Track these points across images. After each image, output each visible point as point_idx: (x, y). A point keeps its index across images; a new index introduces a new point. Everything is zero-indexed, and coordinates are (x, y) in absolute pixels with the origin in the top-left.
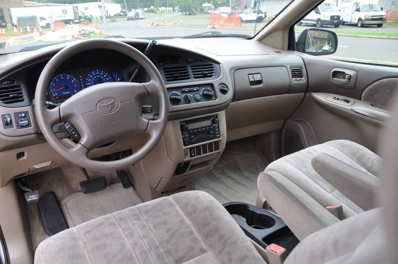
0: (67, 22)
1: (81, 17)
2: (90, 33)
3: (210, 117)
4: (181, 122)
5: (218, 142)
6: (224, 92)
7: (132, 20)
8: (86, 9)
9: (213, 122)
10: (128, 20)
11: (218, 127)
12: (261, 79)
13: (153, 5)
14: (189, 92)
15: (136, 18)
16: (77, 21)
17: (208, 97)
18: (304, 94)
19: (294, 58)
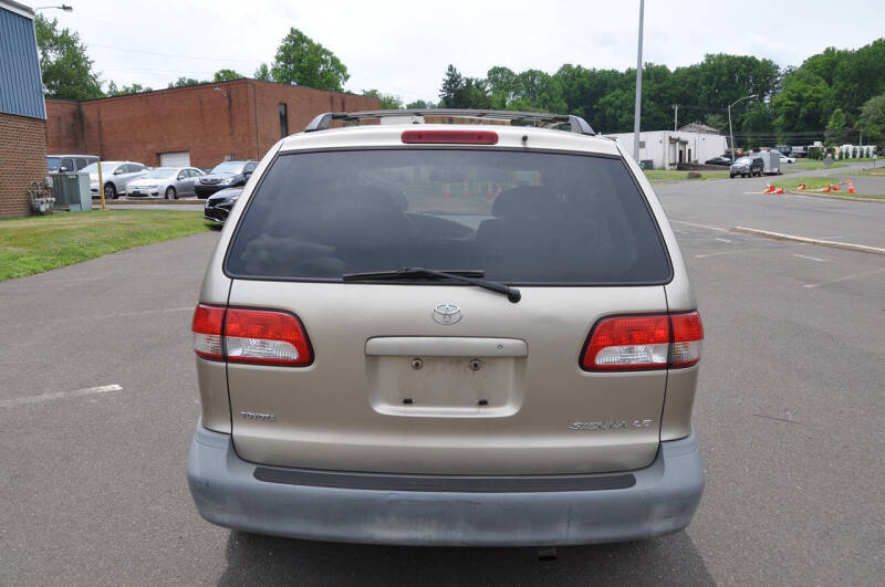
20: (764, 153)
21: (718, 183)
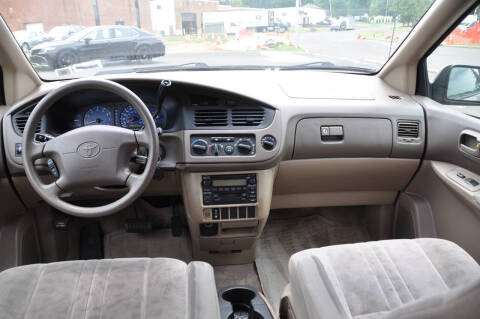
0: (259, 29)
1: (275, 25)
2: (278, 44)
3: (246, 175)
4: (203, 176)
5: (253, 207)
6: (268, 147)
7: (336, 30)
8: (284, 15)
9: (248, 182)
10: (332, 30)
11: (255, 190)
12: (341, 133)
13: (368, 12)
14: (219, 141)
15: (343, 28)
16: (271, 28)
17: (244, 151)
18: (418, 160)
19: (413, 108)
20: (347, 20)
21: (324, 32)
